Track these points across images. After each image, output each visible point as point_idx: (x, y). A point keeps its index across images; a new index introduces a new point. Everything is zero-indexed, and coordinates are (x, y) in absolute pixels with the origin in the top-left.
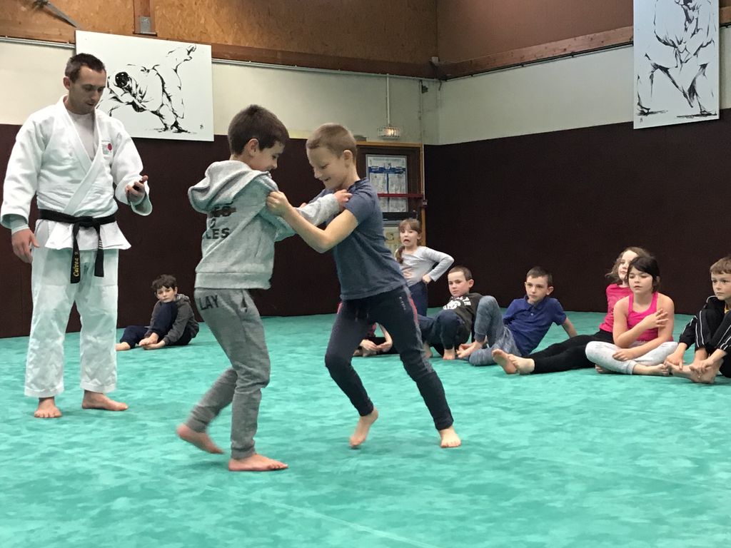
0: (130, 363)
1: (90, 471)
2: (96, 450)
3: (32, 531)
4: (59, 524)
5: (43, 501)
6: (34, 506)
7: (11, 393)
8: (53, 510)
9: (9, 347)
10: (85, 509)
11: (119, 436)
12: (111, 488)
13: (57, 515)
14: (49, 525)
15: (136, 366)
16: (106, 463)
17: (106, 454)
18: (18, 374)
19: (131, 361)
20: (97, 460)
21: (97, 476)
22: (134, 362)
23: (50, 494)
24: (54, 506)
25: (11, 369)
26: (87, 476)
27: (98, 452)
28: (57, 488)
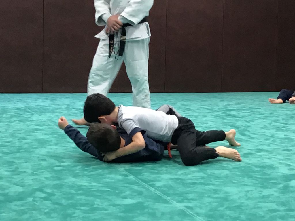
0: (284, 110)
1: (273, 165)
2: (274, 154)
3: (248, 191)
4: (262, 190)
5: (250, 177)
6: (246, 179)
7: (221, 121)
8: (257, 182)
9: (215, 97)
10: (275, 183)
11: (286, 148)
12: (287, 175)
13: (259, 185)
14: (256, 189)
15: (288, 112)
16: (282, 161)
17: (281, 157)
18: (223, 111)
19: (285, 109)
20: (275, 159)
21: (277, 167)
22: (286, 110)
23: (253, 174)
24: (257, 180)
25: (219, 109)
26: (272, 167)
27: (275, 155)
28: (257, 171)
